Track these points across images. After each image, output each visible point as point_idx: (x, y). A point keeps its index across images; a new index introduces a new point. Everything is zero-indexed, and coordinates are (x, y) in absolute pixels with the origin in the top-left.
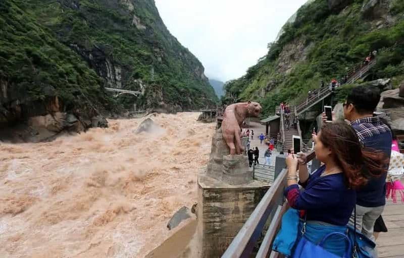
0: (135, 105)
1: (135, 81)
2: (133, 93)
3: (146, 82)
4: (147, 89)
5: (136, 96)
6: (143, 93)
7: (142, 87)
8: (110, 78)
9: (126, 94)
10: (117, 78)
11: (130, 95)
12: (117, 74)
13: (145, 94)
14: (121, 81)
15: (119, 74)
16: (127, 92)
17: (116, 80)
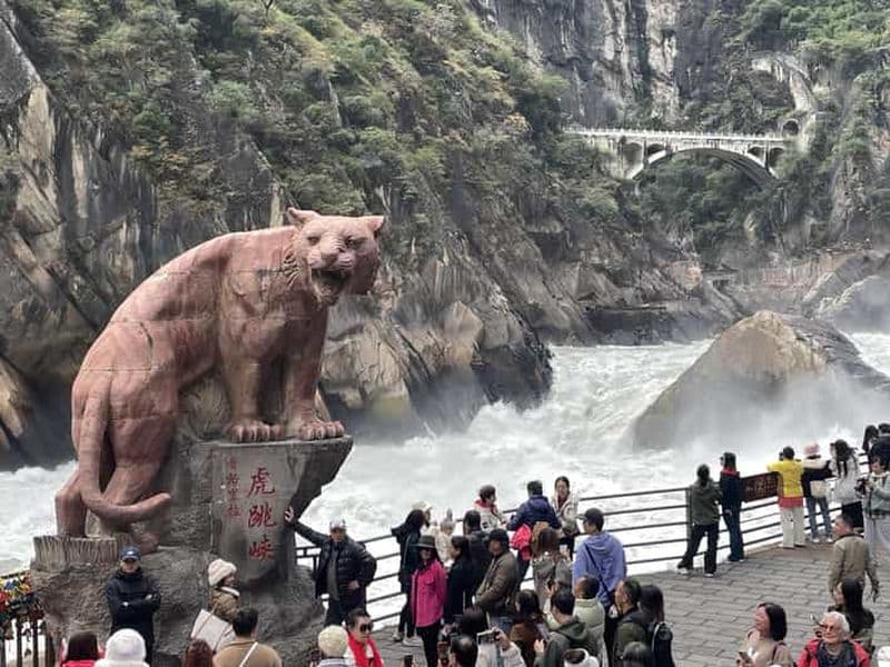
0: (750, 226)
1: (763, 65)
2: (737, 144)
3: (829, 62)
4: (831, 113)
5: (761, 162)
6: (803, 142)
7: (801, 103)
8: (614, 68)
9: (700, 156)
10: (655, 59)
11: (722, 160)
12: (654, 35)
13: (820, 148)
14: (674, 73)
15: (666, 33)
16: (701, 140)
17: (646, 72)
